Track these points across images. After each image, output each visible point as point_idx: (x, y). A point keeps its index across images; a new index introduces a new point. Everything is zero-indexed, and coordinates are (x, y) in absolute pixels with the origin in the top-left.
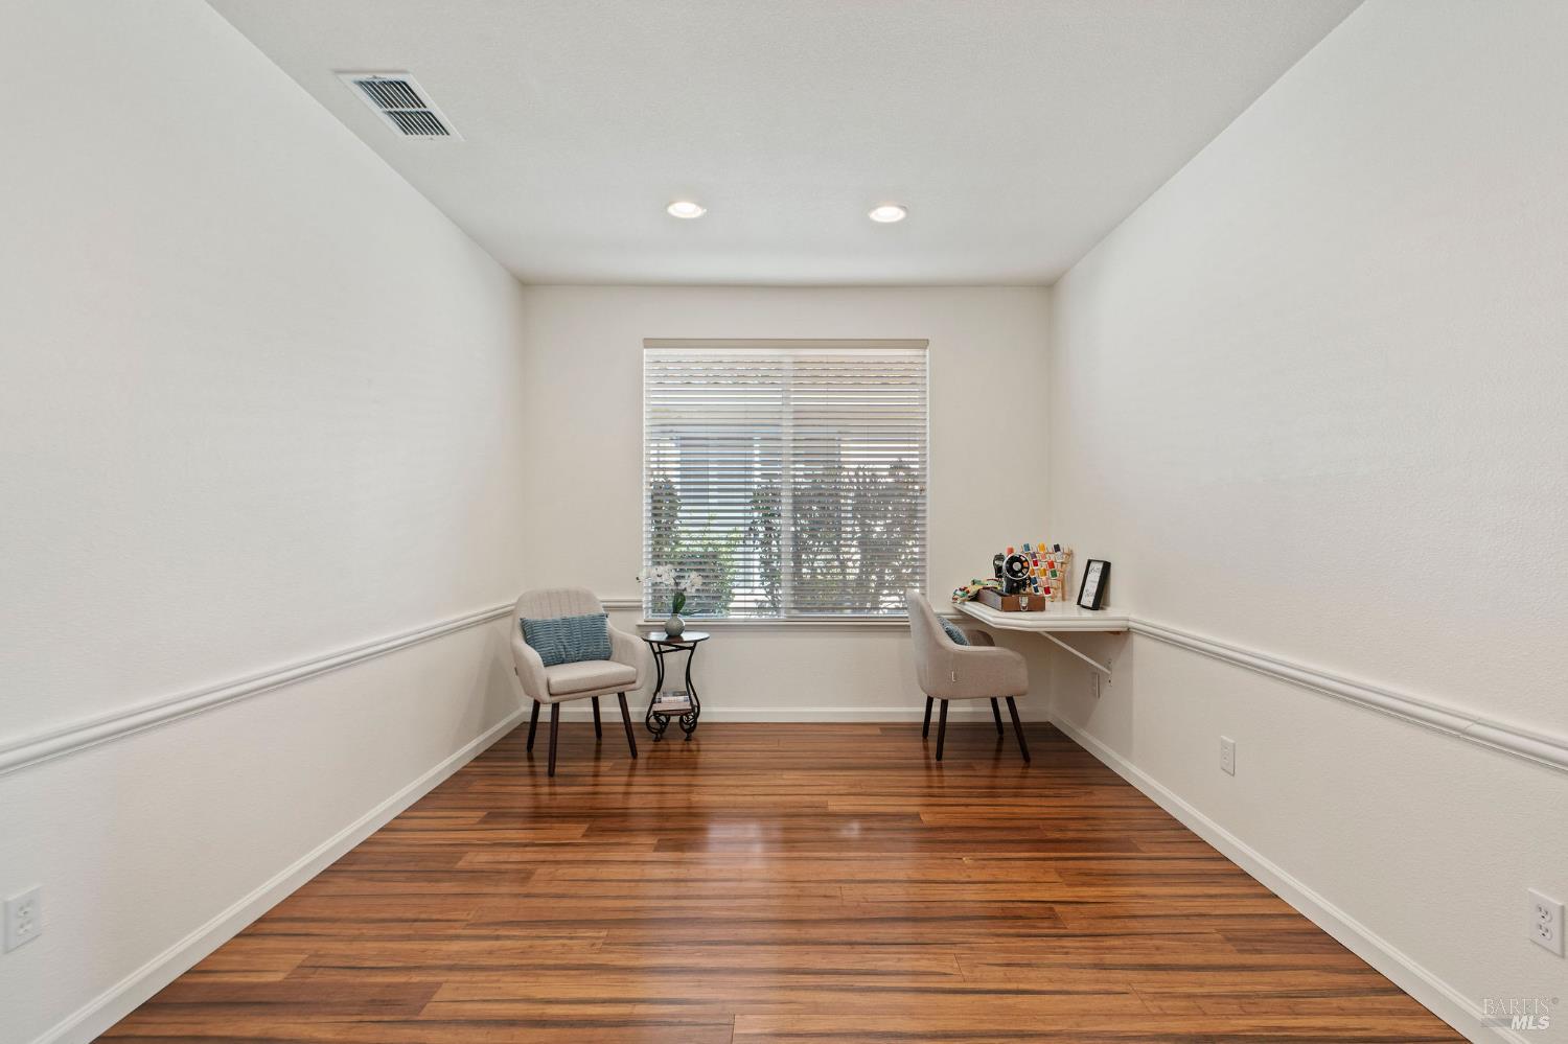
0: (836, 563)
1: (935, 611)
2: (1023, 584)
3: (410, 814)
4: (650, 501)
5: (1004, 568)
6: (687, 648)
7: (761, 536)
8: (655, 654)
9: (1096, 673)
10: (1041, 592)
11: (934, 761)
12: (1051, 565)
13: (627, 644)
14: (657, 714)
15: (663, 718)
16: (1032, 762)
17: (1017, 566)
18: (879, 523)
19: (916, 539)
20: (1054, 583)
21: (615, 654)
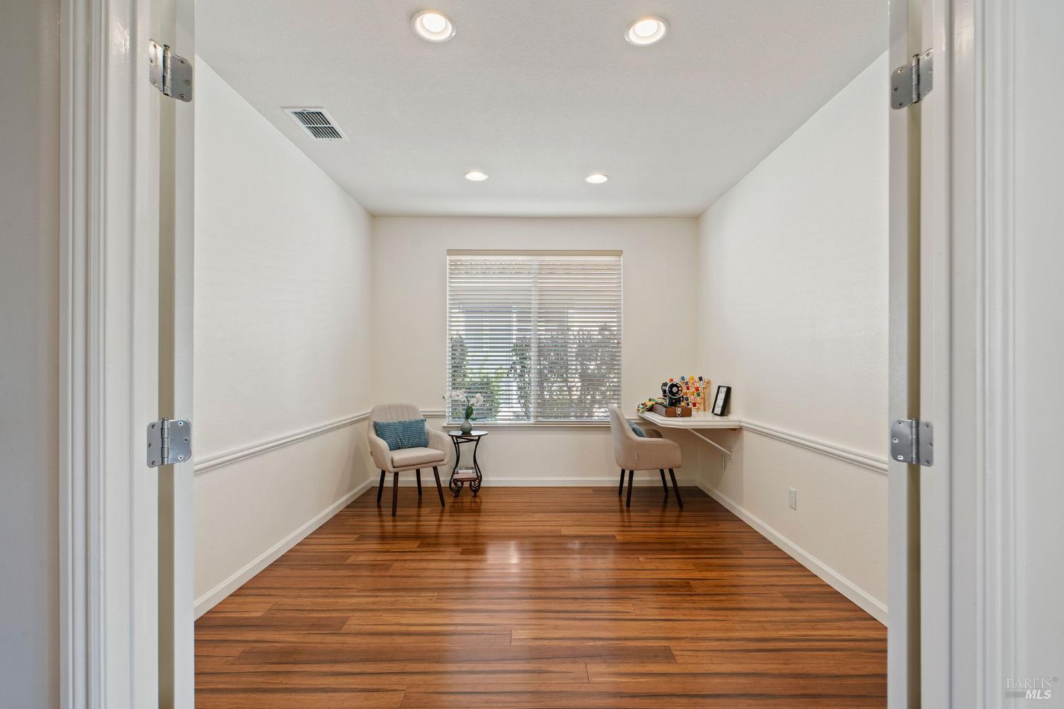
0: (565, 388)
1: (626, 418)
2: (679, 401)
3: (313, 536)
4: (451, 350)
5: (667, 391)
6: (474, 440)
7: (518, 371)
8: (455, 444)
9: (723, 455)
10: (691, 406)
11: (625, 508)
12: (697, 389)
13: (438, 437)
14: (456, 481)
15: (459, 484)
16: (684, 509)
17: (675, 390)
18: (593, 363)
19: (615, 373)
20: (698, 399)
21: (431, 442)
